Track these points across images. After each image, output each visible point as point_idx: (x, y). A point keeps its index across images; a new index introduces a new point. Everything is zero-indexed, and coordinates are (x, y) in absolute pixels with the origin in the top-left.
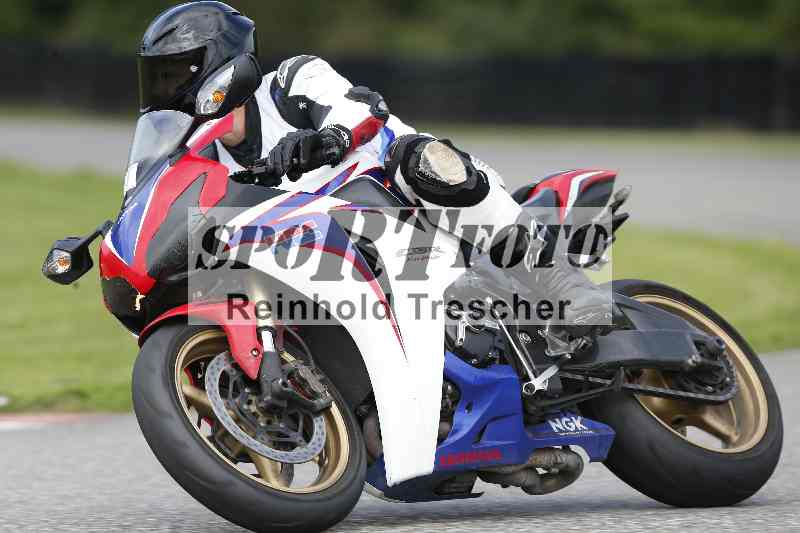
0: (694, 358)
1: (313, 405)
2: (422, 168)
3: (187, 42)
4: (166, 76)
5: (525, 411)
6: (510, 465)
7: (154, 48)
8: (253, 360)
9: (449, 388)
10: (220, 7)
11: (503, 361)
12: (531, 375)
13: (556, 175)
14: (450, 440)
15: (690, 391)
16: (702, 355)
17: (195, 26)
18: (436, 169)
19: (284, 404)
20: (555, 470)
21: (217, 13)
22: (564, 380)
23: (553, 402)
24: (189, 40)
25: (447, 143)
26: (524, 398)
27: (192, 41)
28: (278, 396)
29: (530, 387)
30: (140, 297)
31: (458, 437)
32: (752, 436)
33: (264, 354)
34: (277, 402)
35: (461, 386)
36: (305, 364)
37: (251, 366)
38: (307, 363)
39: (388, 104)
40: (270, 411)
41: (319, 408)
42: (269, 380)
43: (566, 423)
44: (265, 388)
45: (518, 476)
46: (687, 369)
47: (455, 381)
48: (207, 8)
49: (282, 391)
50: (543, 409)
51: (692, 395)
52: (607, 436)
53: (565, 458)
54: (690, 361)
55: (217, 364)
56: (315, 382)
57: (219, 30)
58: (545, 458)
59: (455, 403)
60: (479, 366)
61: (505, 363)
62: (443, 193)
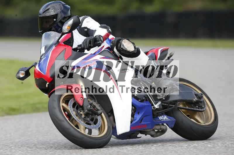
0: (195, 99)
1: (98, 113)
2: (122, 47)
3: (52, 13)
4: (46, 22)
5: (153, 115)
6: (149, 129)
7: (43, 14)
8: (81, 101)
9: (133, 108)
10: (61, 3)
11: (146, 100)
12: (154, 104)
14: (134, 122)
16: (197, 98)
17: (54, 8)
18: (126, 47)
19: (91, 113)
20: (160, 130)
21: (60, 5)
22: (162, 105)
23: (160, 112)
24: (52, 12)
25: (128, 40)
26: (153, 110)
27: (53, 12)
28: (89, 110)
29: (154, 107)
30: (48, 83)
33: (84, 99)
34: (89, 112)
35: (137, 107)
36: (94, 101)
37: (81, 102)
39: (111, 29)
40: (87, 114)
41: (99, 113)
42: (86, 106)
43: (163, 117)
44: (85, 108)
45: (150, 132)
46: (193, 102)
47: (135, 106)
48: (57, 3)
49: (90, 109)
50: (157, 113)
52: (174, 121)
53: (163, 127)
54: (194, 100)
55: (72, 101)
56: (98, 106)
57: (61, 9)
58: (158, 127)
59: (135, 112)
60: (141, 102)
61: (147, 101)
62: (128, 54)
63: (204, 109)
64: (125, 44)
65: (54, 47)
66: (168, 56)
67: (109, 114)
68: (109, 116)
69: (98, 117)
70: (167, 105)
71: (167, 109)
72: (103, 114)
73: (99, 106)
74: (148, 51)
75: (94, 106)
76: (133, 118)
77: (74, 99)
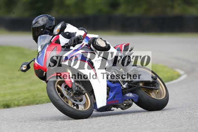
1: (83, 93)
2: (97, 44)
5: (122, 92)
8: (70, 84)
9: (108, 88)
12: (122, 85)
13: (119, 45)
14: (109, 99)
15: (151, 87)
16: (153, 79)
18: (99, 44)
19: (78, 93)
20: (128, 104)
22: (129, 85)
23: (127, 90)
25: (101, 38)
26: (122, 89)
29: (123, 87)
30: (45, 73)
31: (110, 98)
32: (163, 96)
34: (76, 92)
35: (110, 87)
38: (80, 84)
40: (75, 94)
42: (74, 88)
43: (129, 94)
44: (73, 89)
45: (121, 106)
46: (150, 82)
47: (109, 86)
49: (77, 90)
50: (125, 91)
51: (152, 88)
52: (137, 97)
53: (130, 102)
54: (151, 80)
57: (47, 21)
58: (126, 102)
59: (109, 91)
60: (113, 83)
61: (117, 82)
62: (101, 49)
63: (158, 88)
64: (98, 42)
65: (48, 46)
66: (129, 49)
67: (90, 93)
68: (91, 95)
69: (83, 96)
70: (132, 85)
71: (132, 88)
72: (86, 94)
73: (83, 88)
74: (115, 46)
75: (80, 87)
76: (108, 96)
77: (65, 83)
